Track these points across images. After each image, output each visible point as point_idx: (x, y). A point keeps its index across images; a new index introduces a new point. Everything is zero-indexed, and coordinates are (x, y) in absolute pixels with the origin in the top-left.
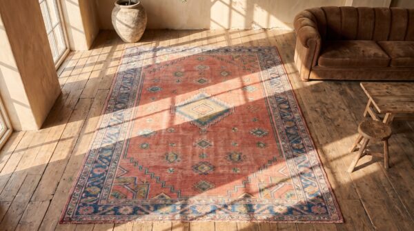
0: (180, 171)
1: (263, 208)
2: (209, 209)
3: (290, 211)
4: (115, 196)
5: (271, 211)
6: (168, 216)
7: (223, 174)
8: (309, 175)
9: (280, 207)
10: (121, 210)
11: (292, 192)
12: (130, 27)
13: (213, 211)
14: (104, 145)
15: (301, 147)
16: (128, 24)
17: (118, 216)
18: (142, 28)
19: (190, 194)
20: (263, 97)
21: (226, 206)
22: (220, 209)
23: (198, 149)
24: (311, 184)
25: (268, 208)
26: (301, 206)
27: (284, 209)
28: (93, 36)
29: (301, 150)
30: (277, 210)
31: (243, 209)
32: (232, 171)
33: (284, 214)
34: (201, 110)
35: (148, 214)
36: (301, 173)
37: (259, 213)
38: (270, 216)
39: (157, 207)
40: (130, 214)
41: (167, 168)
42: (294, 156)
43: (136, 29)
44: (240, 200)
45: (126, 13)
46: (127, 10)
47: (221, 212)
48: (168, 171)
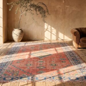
0: (31, 68)
1: (66, 78)
2: (43, 78)
3: (77, 79)
4: (4, 75)
5: (70, 79)
6: (26, 80)
7: (49, 69)
8: (84, 69)
9: (73, 78)
10: (6, 79)
11: (77, 74)
12: (18, 36)
13: (45, 79)
14: (3, 62)
15: (79, 62)
16: (17, 34)
17: (5, 80)
18: (22, 36)
19: (36, 74)
20: (63, 52)
21: (50, 77)
22: (48, 78)
23: (39, 63)
24: (85, 71)
25: (68, 78)
26: (82, 77)
27: (75, 78)
28: (5, 40)
29: (79, 63)
30: (72, 78)
31: (57, 78)
32: (52, 68)
33: (75, 80)
34: (40, 54)
35: (17, 80)
36: (80, 69)
37: (64, 79)
38: (69, 80)
39: (21, 78)
40: (10, 80)
41: (26, 67)
42: (77, 65)
43: (20, 36)
44: (56, 76)
45: (17, 31)
46: (17, 30)
47: (48, 79)
48: (27, 68)
